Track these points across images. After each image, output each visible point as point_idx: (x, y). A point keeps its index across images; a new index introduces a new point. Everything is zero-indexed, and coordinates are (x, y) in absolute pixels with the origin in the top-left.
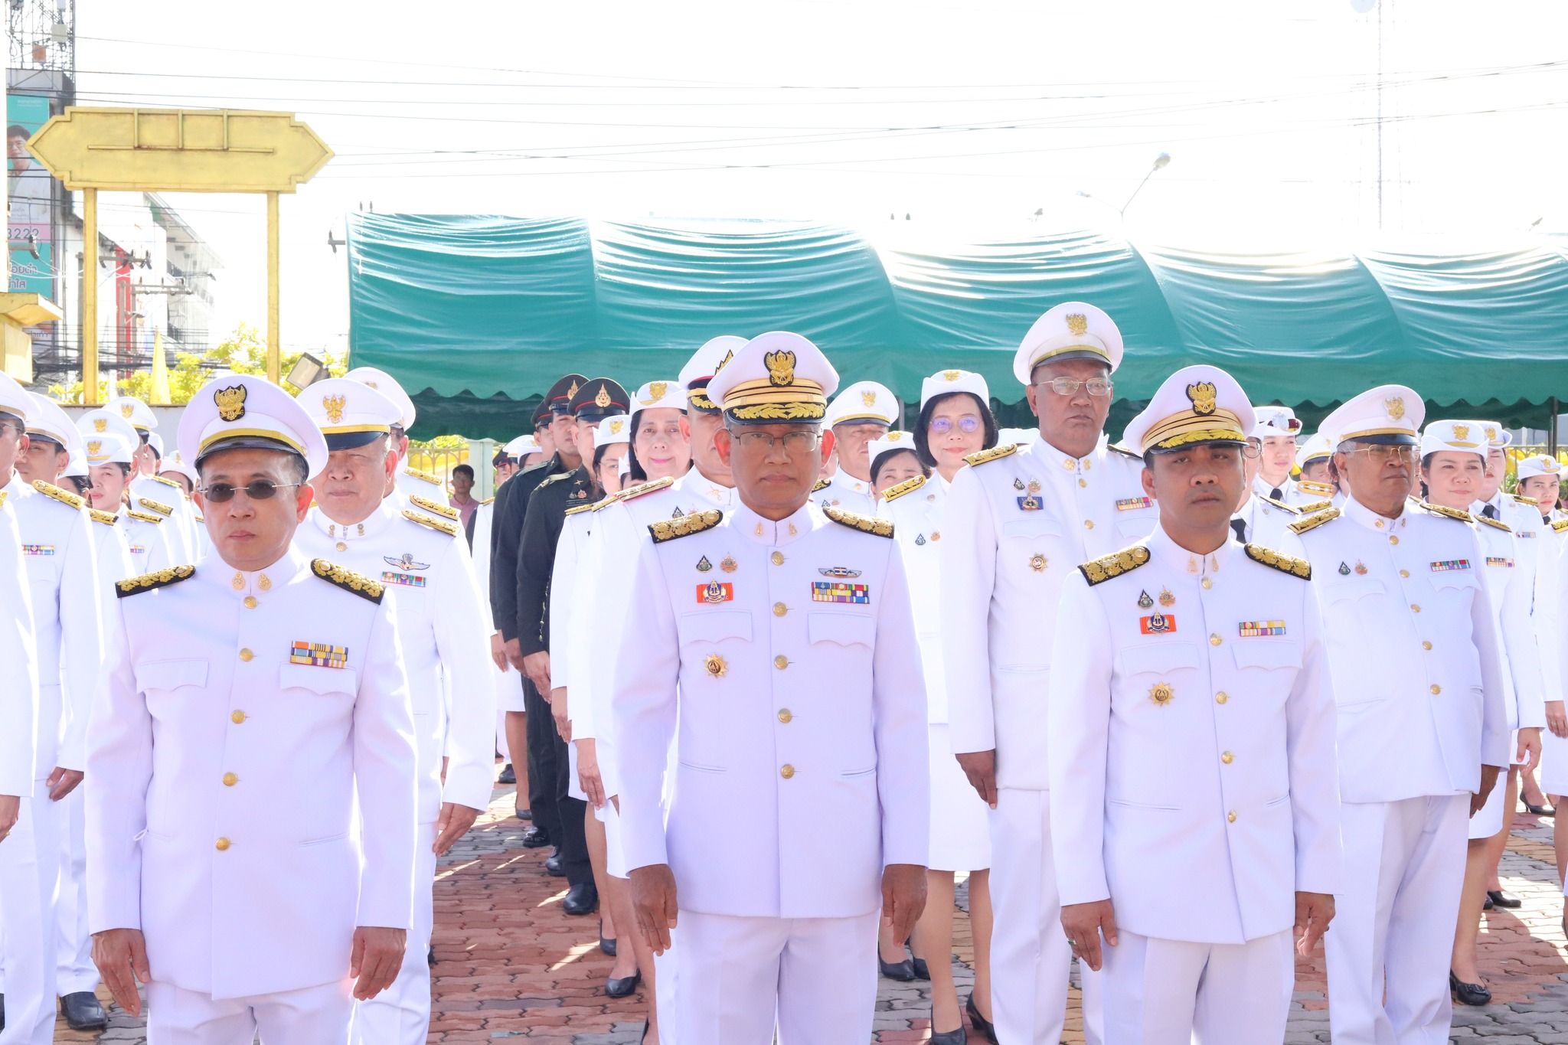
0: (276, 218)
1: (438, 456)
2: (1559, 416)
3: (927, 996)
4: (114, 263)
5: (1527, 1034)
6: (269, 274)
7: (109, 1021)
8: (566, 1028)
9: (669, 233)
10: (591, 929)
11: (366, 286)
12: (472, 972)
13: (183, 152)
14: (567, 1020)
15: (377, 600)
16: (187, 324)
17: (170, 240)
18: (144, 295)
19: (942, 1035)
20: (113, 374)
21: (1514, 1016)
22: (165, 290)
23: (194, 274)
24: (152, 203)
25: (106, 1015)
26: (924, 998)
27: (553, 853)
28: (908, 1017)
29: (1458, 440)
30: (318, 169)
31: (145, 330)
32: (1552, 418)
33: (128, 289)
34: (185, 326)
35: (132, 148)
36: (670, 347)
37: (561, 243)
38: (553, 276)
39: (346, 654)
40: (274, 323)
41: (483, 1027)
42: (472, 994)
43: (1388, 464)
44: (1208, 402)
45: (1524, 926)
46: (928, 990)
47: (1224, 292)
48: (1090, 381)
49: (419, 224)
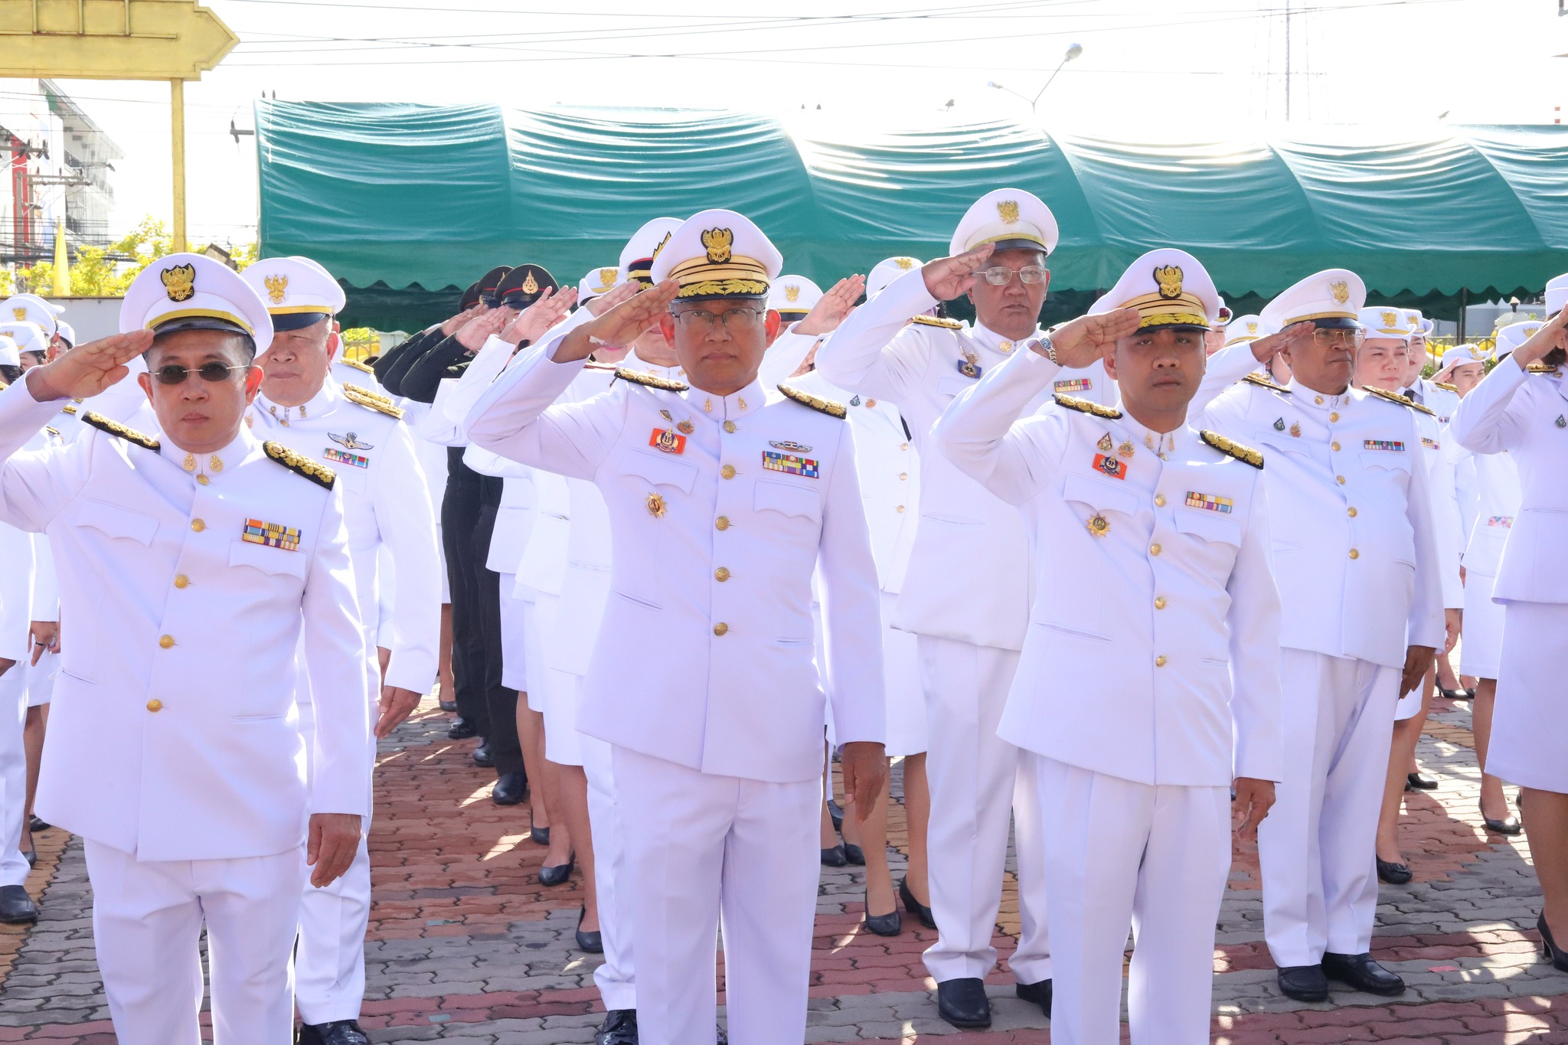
0: (180, 107)
1: (348, 349)
2: (1468, 307)
3: (858, 880)
4: (10, 152)
5: (1448, 911)
6: (174, 163)
7: (40, 914)
8: (500, 916)
9: (584, 122)
10: (521, 818)
11: (277, 175)
12: (404, 862)
13: (84, 38)
14: (502, 908)
15: (329, 486)
16: (87, 216)
17: (67, 129)
18: (42, 186)
19: (878, 918)
20: (11, 267)
21: (1434, 894)
22: (63, 180)
23: (91, 165)
24: (48, 91)
25: (36, 908)
26: (855, 882)
27: (481, 743)
28: (842, 902)
29: (1387, 327)
30: (224, 55)
31: (43, 221)
32: (1461, 309)
33: (25, 180)
34: (84, 218)
35: (31, 33)
36: (586, 238)
37: (474, 132)
38: (467, 165)
39: (299, 536)
40: (180, 213)
41: (417, 916)
42: (406, 883)
43: (1333, 347)
44: (1174, 286)
45: (1440, 807)
46: (860, 875)
47: (1140, 183)
48: (1023, 269)
49: (329, 112)
